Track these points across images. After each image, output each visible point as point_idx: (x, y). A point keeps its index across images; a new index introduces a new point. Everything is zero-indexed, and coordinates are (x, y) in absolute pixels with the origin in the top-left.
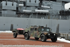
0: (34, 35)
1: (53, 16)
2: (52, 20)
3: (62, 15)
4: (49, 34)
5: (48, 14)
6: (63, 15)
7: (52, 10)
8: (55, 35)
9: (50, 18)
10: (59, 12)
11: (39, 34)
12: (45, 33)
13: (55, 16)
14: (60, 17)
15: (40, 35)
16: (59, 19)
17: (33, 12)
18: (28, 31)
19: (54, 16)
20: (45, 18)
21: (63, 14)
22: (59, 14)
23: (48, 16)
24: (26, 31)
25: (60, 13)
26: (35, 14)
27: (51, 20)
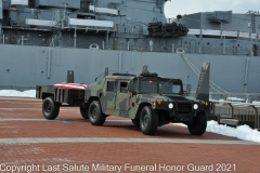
0: (118, 108)
1: (128, 39)
2: (125, 52)
3: (156, 37)
4: (171, 106)
5: (111, 33)
6: (160, 37)
7: (123, 21)
8: (196, 107)
9: (119, 47)
10: (145, 28)
11: (133, 105)
12: (152, 100)
13: (136, 39)
14: (151, 43)
15: (137, 106)
16: (146, 49)
17: (63, 27)
18: (101, 94)
19: (131, 41)
20: (101, 48)
21: (158, 34)
22: (147, 33)
23: (112, 40)
24: (94, 94)
25: (149, 30)
26: (68, 33)
27: (121, 52)
